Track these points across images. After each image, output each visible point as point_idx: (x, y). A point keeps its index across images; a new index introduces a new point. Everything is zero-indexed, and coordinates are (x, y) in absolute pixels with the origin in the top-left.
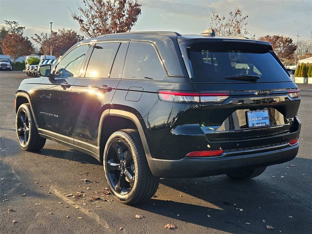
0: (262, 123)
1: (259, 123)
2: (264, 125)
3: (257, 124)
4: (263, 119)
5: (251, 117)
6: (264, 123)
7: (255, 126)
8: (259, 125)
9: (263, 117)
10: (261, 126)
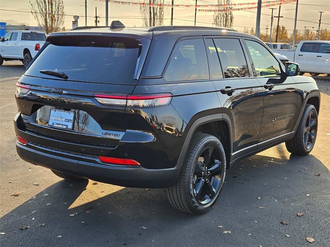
0: (62, 125)
1: (60, 124)
2: (65, 127)
3: (57, 124)
4: (66, 120)
5: (53, 116)
6: (65, 125)
7: (54, 126)
8: (59, 126)
9: (66, 119)
10: (61, 128)
